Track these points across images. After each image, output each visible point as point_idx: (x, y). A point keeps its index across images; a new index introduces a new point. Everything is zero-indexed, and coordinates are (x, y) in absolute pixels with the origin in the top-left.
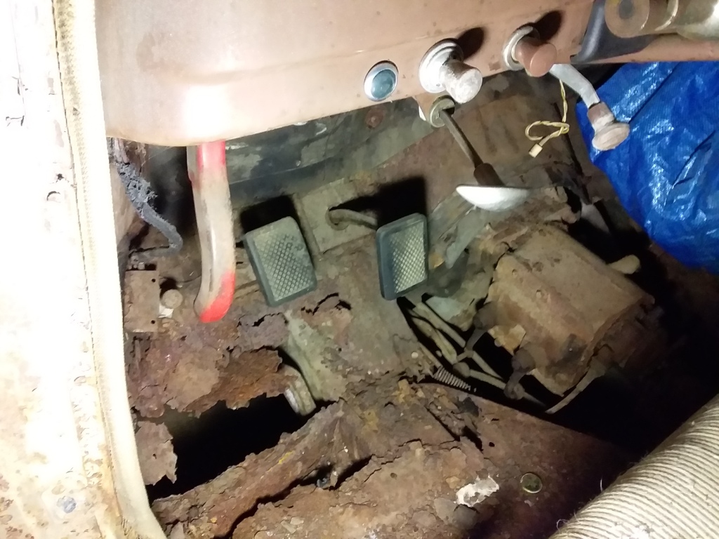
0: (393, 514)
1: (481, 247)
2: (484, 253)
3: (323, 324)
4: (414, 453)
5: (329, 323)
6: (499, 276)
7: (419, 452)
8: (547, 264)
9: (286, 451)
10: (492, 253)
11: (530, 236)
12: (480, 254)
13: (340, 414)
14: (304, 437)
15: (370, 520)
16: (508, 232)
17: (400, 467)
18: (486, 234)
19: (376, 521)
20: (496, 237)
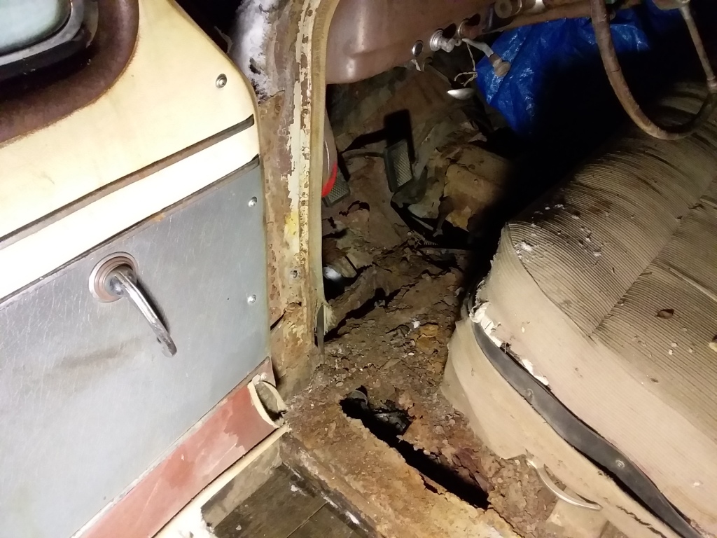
0: (423, 309)
1: (434, 165)
2: (436, 168)
3: (353, 221)
4: (425, 279)
5: (357, 220)
6: (449, 179)
7: (428, 278)
8: (476, 165)
9: (351, 294)
10: (441, 166)
11: (462, 152)
12: (434, 169)
13: (375, 272)
14: (358, 286)
15: (411, 313)
16: (449, 152)
17: (419, 287)
18: (436, 155)
19: (414, 314)
20: (442, 156)
